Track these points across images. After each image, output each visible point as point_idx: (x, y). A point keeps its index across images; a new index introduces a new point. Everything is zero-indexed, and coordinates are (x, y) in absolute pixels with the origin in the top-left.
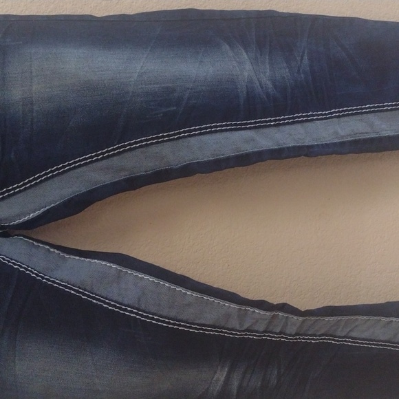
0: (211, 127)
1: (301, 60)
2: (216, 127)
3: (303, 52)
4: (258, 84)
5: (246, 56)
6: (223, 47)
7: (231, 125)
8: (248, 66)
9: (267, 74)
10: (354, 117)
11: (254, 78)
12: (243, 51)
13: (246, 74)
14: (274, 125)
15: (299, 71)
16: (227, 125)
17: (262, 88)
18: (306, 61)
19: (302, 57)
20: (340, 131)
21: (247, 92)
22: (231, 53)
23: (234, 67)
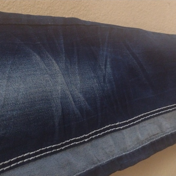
0: (23, 158)
1: (105, 68)
2: (29, 156)
3: (106, 61)
4: (71, 99)
5: (57, 68)
6: (34, 57)
7: (47, 150)
8: (60, 79)
9: (79, 85)
10: (149, 121)
11: (68, 92)
12: (54, 61)
13: (59, 88)
14: (88, 141)
15: (104, 79)
16: (41, 152)
17: (75, 102)
18: (109, 70)
19: (106, 65)
20: (140, 136)
21: (63, 109)
22: (43, 66)
23: (47, 81)
